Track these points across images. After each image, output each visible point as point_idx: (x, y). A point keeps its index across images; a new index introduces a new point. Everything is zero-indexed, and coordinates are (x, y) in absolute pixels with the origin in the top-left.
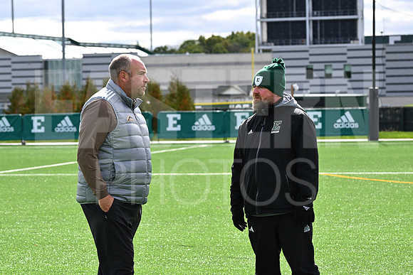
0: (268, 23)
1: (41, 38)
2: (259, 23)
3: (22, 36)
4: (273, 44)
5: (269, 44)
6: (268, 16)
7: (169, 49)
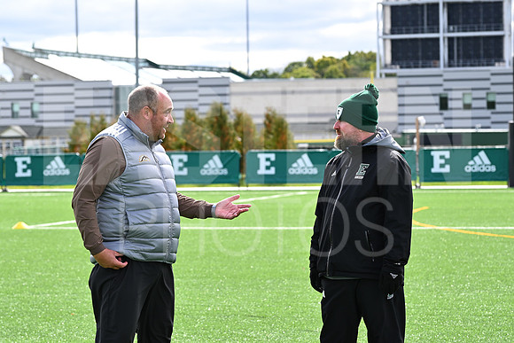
0: (393, 41)
1: (111, 59)
2: (381, 41)
3: (88, 56)
4: (398, 67)
5: (393, 66)
6: (392, 32)
7: (270, 73)
